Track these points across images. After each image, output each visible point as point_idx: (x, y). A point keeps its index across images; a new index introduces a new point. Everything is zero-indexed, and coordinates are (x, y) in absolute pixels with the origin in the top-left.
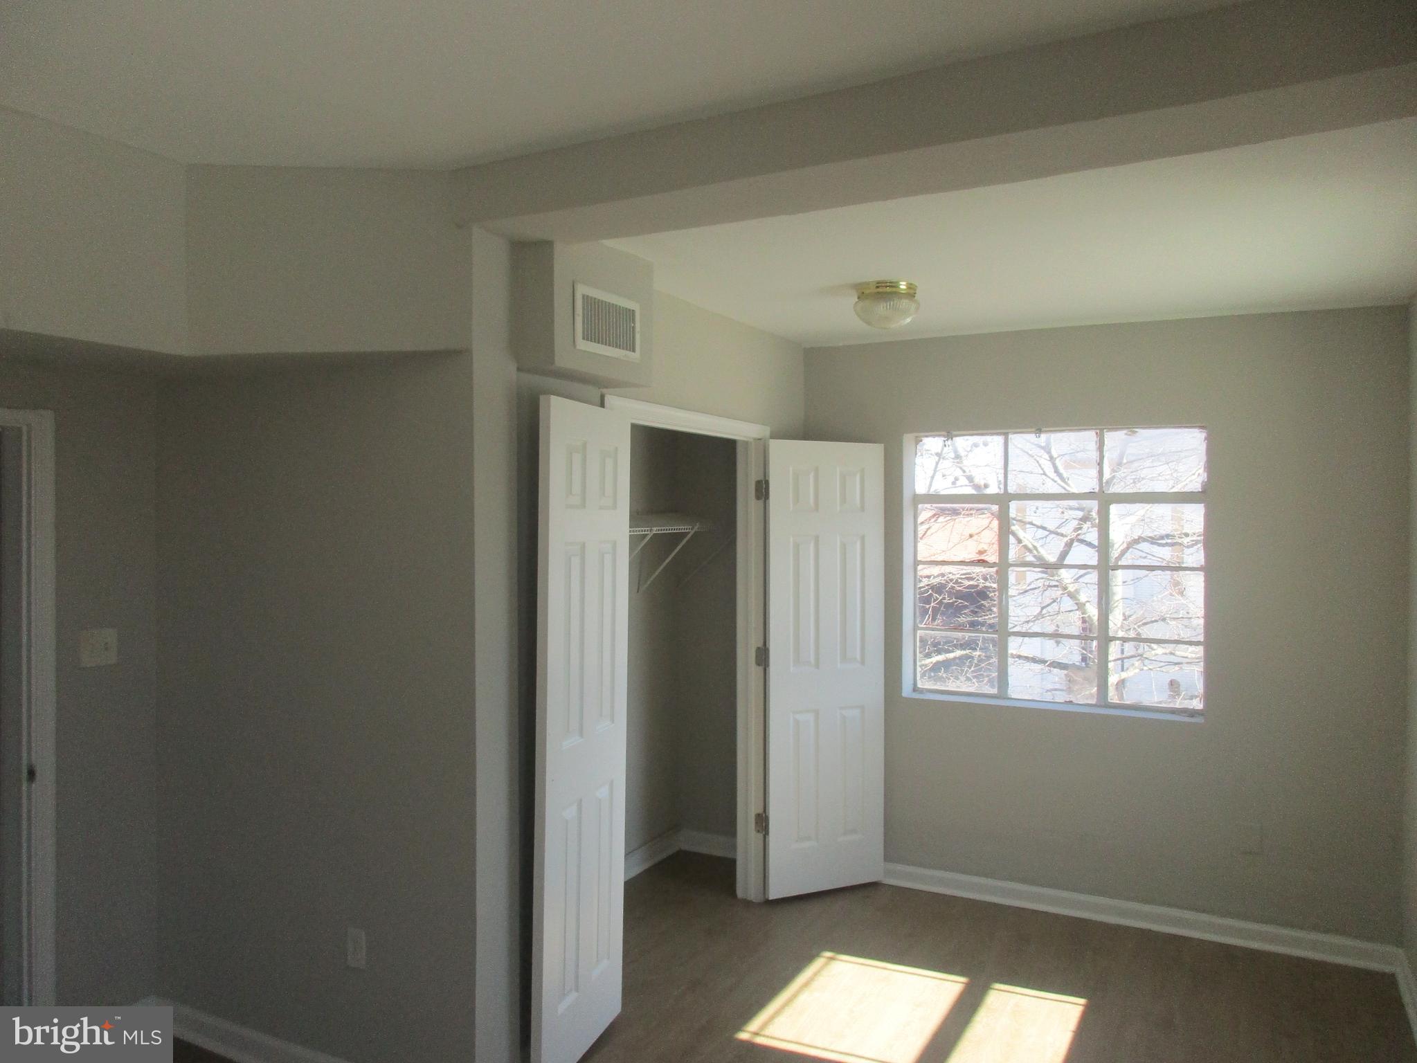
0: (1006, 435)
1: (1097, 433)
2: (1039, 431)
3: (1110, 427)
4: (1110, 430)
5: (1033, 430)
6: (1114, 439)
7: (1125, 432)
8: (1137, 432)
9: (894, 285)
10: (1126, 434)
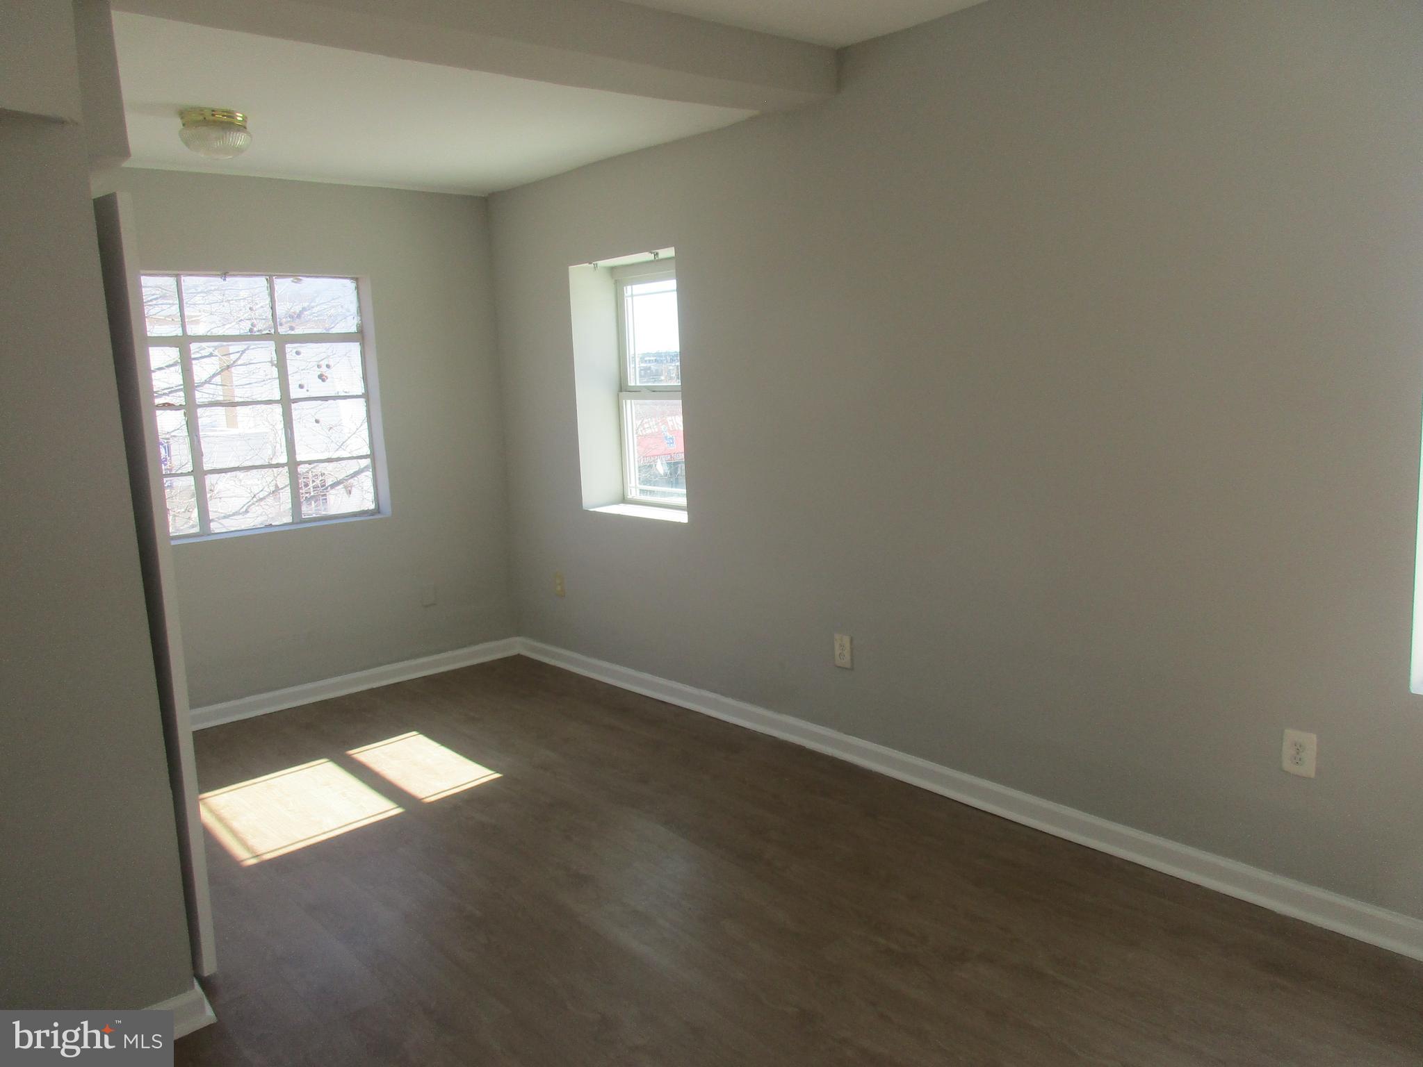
0: (178, 276)
1: (267, 280)
2: (224, 275)
3: (278, 274)
4: (279, 277)
5: (219, 273)
6: (284, 285)
7: (292, 279)
8: (301, 279)
9: (230, 114)
10: (293, 281)
